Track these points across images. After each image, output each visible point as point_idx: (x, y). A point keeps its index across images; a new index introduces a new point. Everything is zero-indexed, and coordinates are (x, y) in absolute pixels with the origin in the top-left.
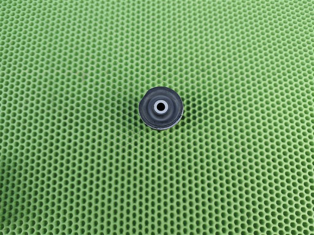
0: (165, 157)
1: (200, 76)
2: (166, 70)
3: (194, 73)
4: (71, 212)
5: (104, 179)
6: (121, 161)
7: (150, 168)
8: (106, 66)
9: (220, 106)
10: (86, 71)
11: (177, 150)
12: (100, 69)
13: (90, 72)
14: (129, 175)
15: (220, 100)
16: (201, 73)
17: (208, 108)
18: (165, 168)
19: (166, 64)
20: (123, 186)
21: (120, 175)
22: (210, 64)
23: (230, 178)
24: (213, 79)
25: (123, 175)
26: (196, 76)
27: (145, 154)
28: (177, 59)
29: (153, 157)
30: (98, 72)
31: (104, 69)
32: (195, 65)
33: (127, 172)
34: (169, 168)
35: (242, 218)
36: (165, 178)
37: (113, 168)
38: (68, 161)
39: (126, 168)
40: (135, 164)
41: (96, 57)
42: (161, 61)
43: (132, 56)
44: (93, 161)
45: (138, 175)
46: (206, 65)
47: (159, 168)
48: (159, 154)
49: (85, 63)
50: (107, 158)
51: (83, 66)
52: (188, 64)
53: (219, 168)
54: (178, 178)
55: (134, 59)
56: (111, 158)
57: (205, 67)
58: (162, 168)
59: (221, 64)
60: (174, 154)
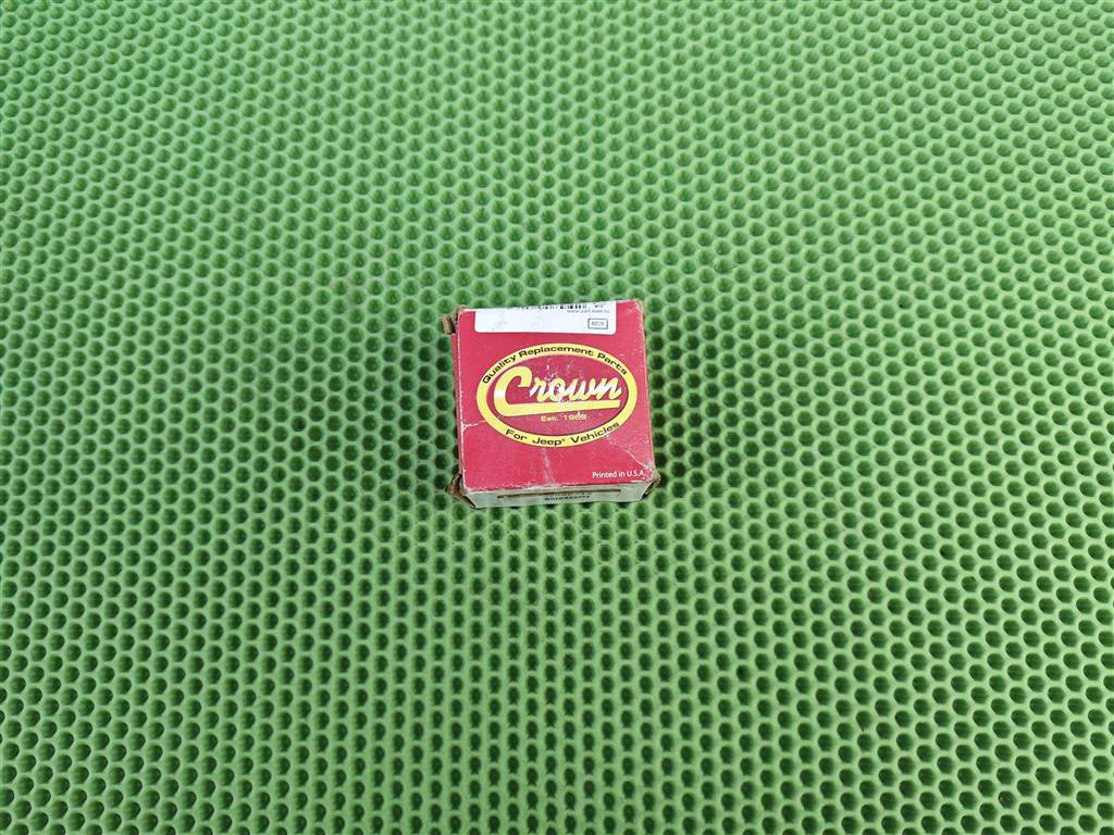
0: (605, 542)
1: (714, 286)
2: (607, 270)
3: (696, 277)
4: (322, 709)
5: (421, 609)
6: (470, 555)
7: (558, 576)
8: (418, 261)
9: (778, 382)
10: (359, 279)
11: (641, 521)
12: (400, 270)
13: (369, 280)
14: (496, 597)
15: (776, 362)
16: (718, 278)
17: (738, 389)
18: (606, 575)
19: (607, 251)
20: (477, 630)
21: (469, 598)
22: (747, 249)
23: (806, 607)
24: (755, 296)
25: (477, 597)
26: (701, 288)
27: (543, 533)
28: (641, 232)
29: (568, 543)
30: (394, 280)
31: (411, 270)
32: (699, 250)
33: (489, 587)
34: (618, 575)
35: (844, 731)
36: (606, 607)
37: (448, 577)
38: (312, 557)
39: (485, 575)
40: (514, 565)
41: (389, 234)
42: (590, 241)
43: (499, 227)
44: (385, 556)
45: (522, 597)
46: (734, 250)
47: (587, 575)
48: (586, 532)
49: (354, 252)
50: (429, 545)
51: (348, 261)
52: (677, 249)
53: (770, 575)
54: (644, 607)
55: (505, 235)
56: (441, 545)
57: (730, 258)
58: (594, 575)
59: (782, 248)
60: (631, 532)
